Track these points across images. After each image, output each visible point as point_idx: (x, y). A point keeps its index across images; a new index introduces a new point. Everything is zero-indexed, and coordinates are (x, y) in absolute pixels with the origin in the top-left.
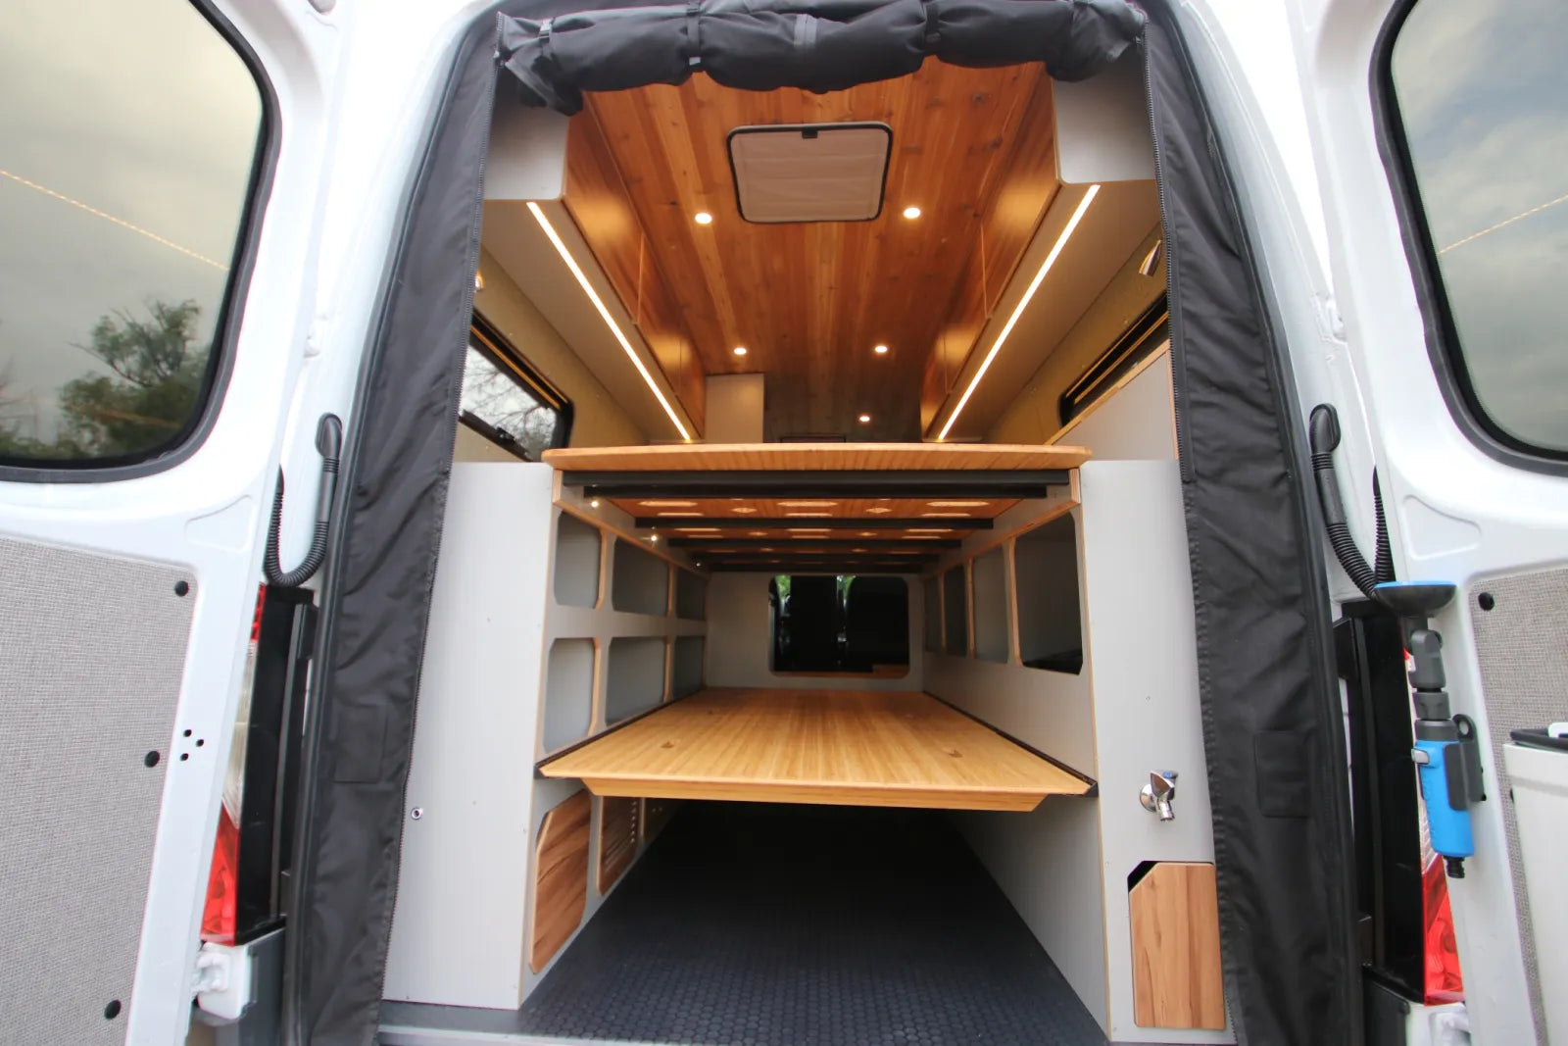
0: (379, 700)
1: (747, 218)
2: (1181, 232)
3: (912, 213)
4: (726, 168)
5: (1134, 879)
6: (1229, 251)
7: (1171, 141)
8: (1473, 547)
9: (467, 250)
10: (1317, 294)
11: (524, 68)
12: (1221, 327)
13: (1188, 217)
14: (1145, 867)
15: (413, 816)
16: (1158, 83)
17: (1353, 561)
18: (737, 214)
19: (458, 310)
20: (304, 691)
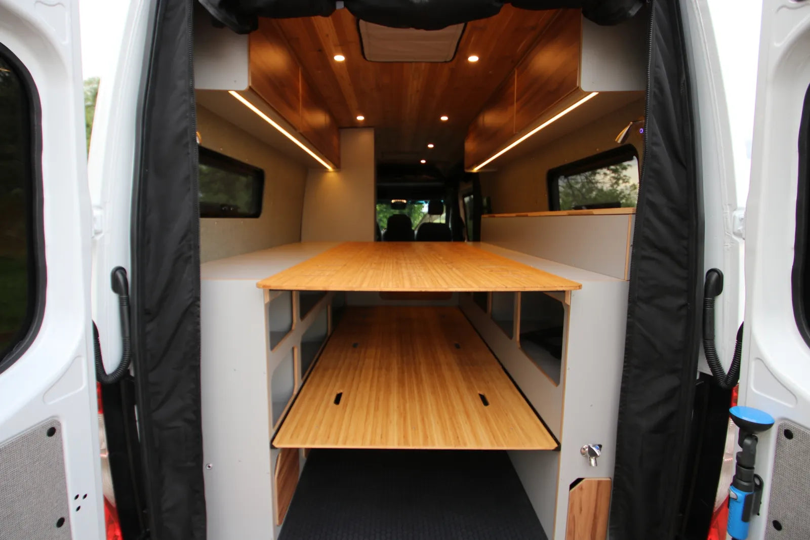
0: (179, 423)
1: (368, 59)
2: (654, 148)
3: (473, 59)
4: (355, 33)
5: (572, 486)
6: (682, 164)
7: (658, 82)
8: (791, 406)
9: (190, 146)
10: (729, 205)
11: (213, 5)
12: (666, 212)
13: (660, 139)
14: (579, 480)
15: (208, 468)
16: (656, 36)
17: (714, 363)
18: (362, 57)
19: (189, 189)
20: (136, 421)
